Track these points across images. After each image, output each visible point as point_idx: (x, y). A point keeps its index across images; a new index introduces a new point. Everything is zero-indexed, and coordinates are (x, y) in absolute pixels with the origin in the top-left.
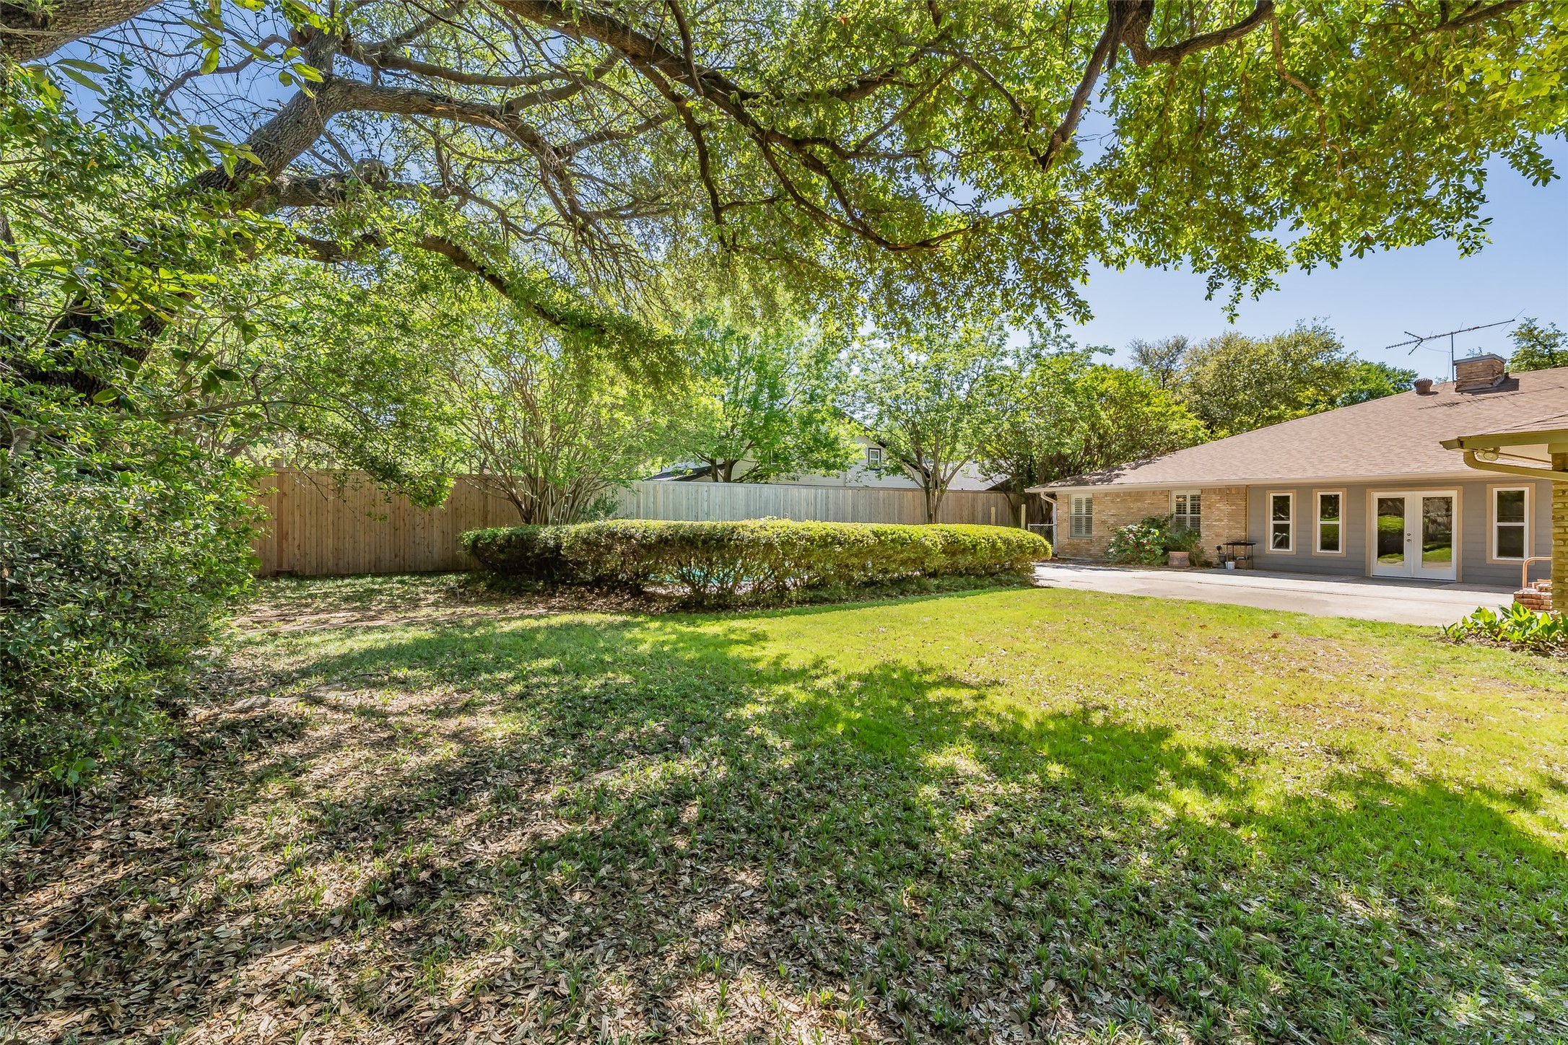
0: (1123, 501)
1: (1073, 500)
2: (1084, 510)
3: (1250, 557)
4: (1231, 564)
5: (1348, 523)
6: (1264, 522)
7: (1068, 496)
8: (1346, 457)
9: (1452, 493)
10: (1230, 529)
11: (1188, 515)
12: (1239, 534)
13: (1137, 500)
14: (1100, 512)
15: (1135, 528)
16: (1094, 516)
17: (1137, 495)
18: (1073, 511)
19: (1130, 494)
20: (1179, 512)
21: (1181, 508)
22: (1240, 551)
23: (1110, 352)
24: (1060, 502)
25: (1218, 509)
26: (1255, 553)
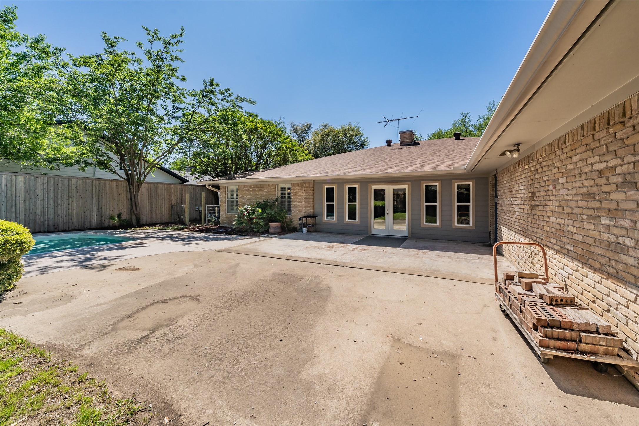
0: (254, 190)
1: (229, 189)
2: (235, 196)
3: (314, 225)
4: (305, 230)
5: (361, 204)
6: (322, 203)
7: (226, 187)
8: (360, 166)
9: (406, 186)
10: (306, 207)
11: (287, 199)
12: (310, 210)
13: (260, 190)
14: (242, 197)
15: (249, 208)
16: (239, 200)
17: (260, 186)
18: (230, 196)
19: (257, 186)
20: (282, 197)
21: (283, 194)
22: (310, 220)
23: (254, 103)
24: (221, 191)
25: (300, 196)
26: (317, 222)
